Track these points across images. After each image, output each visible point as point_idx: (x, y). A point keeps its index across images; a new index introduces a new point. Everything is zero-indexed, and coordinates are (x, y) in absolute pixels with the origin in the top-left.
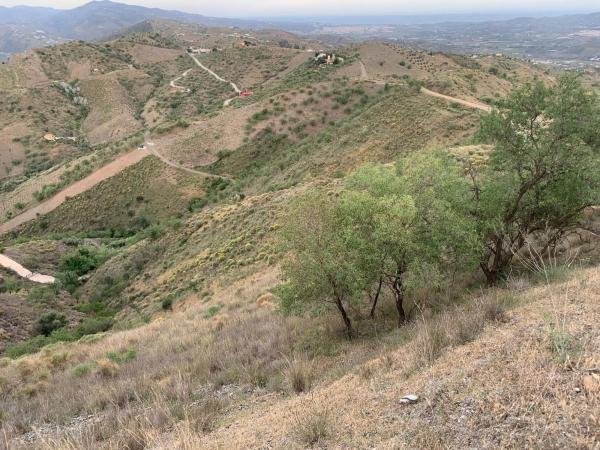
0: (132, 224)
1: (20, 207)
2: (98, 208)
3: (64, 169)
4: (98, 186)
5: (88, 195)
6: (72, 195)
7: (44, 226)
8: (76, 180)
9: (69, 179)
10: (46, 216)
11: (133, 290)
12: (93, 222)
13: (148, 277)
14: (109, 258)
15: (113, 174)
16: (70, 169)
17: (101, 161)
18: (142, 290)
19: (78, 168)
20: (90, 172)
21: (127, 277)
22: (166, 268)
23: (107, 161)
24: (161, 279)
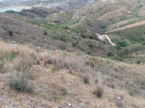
0: (139, 39)
1: (116, 27)
2: (133, 32)
3: (129, 21)
4: (135, 27)
5: (132, 28)
6: (128, 28)
7: (118, 33)
8: (131, 24)
9: (129, 23)
10: (120, 31)
11: (131, 55)
12: (130, 35)
13: (137, 53)
14: (129, 45)
15: (141, 25)
16: (130, 21)
17: (139, 20)
18: (134, 56)
19: (132, 21)
20: (135, 23)
21: (131, 51)
22: (143, 53)
23: (141, 21)
24: (140, 55)
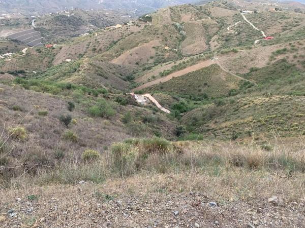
0: (199, 95)
1: (154, 77)
2: (185, 84)
3: (173, 64)
4: (187, 75)
5: (182, 77)
6: (176, 76)
7: (162, 88)
8: (179, 70)
9: (176, 69)
10: (163, 84)
11: (208, 126)
12: (182, 91)
13: (216, 122)
14: (194, 109)
15: (195, 70)
16: (177, 64)
17: (191, 63)
18: (213, 127)
19: (180, 64)
20: (185, 67)
21: (204, 119)
23: (194, 64)
24: (224, 125)
